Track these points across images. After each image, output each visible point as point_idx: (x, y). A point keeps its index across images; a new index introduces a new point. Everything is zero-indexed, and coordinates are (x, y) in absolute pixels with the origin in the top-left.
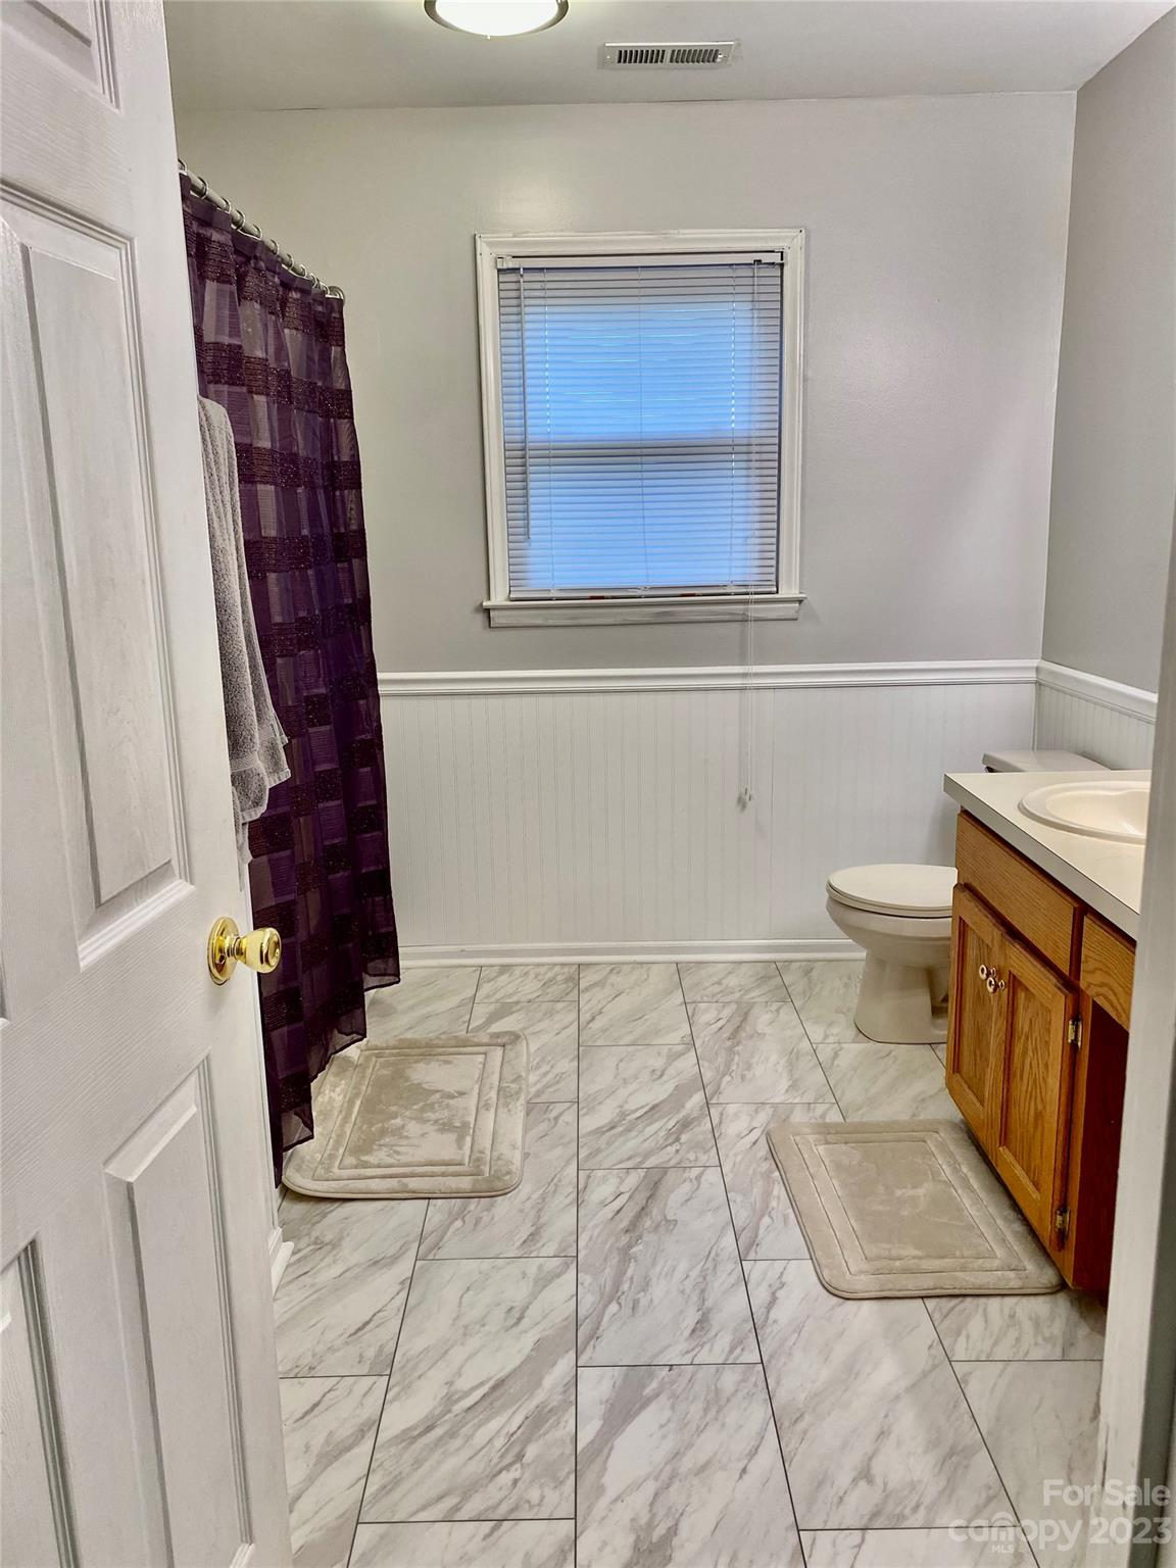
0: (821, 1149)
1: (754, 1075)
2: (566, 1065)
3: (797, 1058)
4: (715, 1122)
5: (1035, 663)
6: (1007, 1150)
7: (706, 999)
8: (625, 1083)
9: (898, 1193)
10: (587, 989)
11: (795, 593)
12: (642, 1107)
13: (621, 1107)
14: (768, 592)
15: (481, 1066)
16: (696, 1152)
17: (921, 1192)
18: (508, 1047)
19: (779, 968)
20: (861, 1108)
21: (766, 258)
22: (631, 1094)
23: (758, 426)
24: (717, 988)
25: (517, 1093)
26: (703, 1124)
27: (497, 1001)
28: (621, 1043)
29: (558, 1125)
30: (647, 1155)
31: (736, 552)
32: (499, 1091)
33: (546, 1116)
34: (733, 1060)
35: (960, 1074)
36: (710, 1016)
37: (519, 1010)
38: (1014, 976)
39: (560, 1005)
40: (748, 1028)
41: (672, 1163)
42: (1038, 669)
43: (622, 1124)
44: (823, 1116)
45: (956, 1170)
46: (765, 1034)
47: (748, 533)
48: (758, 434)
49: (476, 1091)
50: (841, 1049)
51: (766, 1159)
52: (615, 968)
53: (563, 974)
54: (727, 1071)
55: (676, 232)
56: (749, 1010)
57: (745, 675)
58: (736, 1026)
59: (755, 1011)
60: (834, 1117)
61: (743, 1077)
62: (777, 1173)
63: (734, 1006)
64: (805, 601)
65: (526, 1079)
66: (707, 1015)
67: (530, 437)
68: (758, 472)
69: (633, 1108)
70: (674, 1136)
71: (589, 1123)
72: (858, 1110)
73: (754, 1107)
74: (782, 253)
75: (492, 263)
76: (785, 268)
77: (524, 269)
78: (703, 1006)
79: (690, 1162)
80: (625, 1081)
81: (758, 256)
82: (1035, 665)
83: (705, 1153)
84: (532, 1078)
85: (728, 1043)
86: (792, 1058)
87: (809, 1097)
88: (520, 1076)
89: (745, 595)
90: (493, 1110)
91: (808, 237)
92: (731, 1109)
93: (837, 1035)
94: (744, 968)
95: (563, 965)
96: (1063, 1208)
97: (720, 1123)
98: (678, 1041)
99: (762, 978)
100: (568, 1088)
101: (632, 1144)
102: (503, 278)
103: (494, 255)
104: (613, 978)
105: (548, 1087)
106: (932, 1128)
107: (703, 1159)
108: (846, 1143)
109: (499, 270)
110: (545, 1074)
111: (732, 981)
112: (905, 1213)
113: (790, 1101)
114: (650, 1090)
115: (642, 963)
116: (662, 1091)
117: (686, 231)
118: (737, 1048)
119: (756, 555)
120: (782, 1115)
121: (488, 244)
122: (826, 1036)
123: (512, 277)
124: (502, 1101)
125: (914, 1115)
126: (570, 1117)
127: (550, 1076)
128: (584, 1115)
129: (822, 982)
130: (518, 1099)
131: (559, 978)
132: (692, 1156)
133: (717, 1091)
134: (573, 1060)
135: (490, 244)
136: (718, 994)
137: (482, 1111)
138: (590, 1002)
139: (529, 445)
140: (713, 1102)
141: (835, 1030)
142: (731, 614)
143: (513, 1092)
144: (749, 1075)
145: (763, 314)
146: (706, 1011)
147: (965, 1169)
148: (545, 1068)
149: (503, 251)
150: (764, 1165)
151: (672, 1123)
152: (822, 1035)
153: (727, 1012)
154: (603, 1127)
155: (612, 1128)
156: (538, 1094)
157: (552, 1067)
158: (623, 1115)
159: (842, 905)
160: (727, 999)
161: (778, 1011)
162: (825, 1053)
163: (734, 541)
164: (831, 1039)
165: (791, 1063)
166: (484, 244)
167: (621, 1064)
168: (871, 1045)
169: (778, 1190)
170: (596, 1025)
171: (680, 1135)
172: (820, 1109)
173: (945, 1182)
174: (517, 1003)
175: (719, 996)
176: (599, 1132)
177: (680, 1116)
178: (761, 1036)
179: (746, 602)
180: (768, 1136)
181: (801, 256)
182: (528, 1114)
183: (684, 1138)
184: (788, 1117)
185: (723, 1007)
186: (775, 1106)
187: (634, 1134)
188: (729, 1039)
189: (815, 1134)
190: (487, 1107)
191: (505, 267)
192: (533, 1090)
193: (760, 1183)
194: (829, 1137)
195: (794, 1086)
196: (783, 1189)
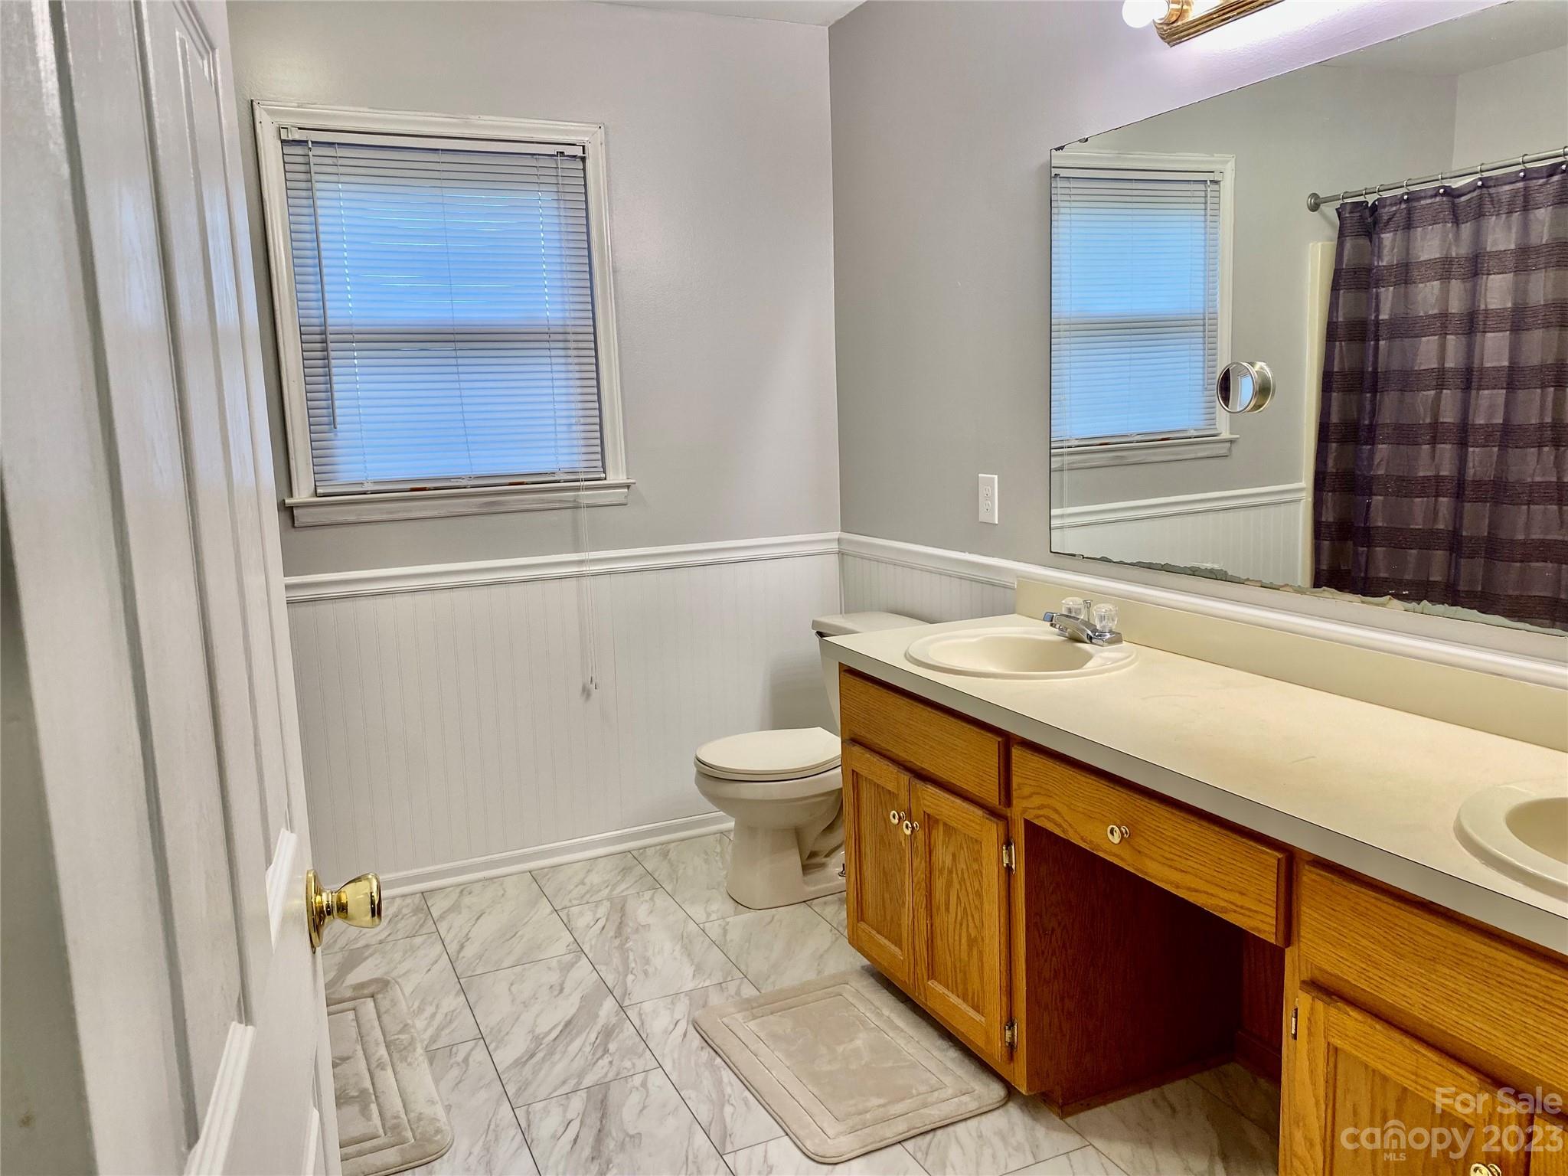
0: (753, 1025)
1: (656, 969)
2: (452, 1002)
3: (690, 942)
4: (637, 1023)
5: (836, 535)
6: (936, 983)
7: (575, 902)
8: (526, 1007)
9: (840, 1049)
10: (442, 917)
11: (622, 479)
12: (554, 1028)
13: (532, 1031)
14: (596, 479)
15: (354, 1024)
16: (630, 1059)
17: (858, 1043)
18: (379, 996)
19: (637, 857)
20: (769, 977)
21: (569, 151)
22: (537, 1016)
23: (573, 315)
24: (582, 889)
25: (410, 1044)
26: (625, 1030)
27: (342, 949)
28: (505, 965)
29: (470, 1068)
30: (581, 1075)
31: (561, 439)
32: (387, 1047)
33: (452, 1061)
34: (628, 957)
35: (864, 921)
36: (588, 918)
37: (371, 955)
38: (929, 815)
39: (418, 940)
40: (631, 924)
41: (611, 1076)
42: (839, 540)
43: (539, 1050)
44: (738, 993)
45: (880, 1015)
46: (649, 925)
47: (573, 421)
48: (573, 323)
49: (360, 1053)
50: (728, 923)
51: (702, 1048)
52: (464, 889)
53: (408, 906)
54: (627, 970)
55: (477, 117)
56: (624, 905)
57: (581, 562)
58: (617, 923)
59: (631, 904)
60: (748, 991)
61: (646, 973)
62: (719, 1060)
63: (607, 904)
64: (633, 486)
65: (414, 1026)
66: (583, 919)
67: (330, 321)
68: (576, 360)
69: (547, 1030)
70: (602, 1047)
71: (505, 1056)
72: (767, 980)
73: (669, 1000)
74: (583, 147)
75: (275, 133)
76: (587, 161)
77: (312, 142)
78: (575, 910)
79: (629, 1070)
80: (525, 1004)
81: (561, 148)
82: (837, 537)
83: (639, 1057)
84: (420, 1023)
85: (617, 942)
86: (686, 944)
87: (718, 977)
88: (406, 1025)
89: (574, 481)
90: (390, 1071)
91: (606, 133)
92: (647, 1007)
93: (718, 910)
94: (602, 863)
95: (404, 896)
96: (1011, 1023)
97: (643, 1024)
98: (563, 950)
99: (623, 869)
100: (465, 1025)
101: (559, 1068)
102: (288, 150)
103: (276, 125)
104: (467, 900)
105: (442, 1029)
106: (841, 980)
107: (640, 1064)
108: (772, 1014)
109: (283, 142)
110: (433, 1016)
111: (595, 878)
112: (853, 1067)
113: (700, 986)
114: (556, 1008)
115: (492, 879)
116: (568, 1007)
117: (485, 117)
118: (628, 945)
119: (582, 442)
120: (699, 999)
121: (267, 111)
122: (709, 915)
123: (299, 150)
124: (396, 1056)
125: (819, 972)
126: (480, 1054)
127: (439, 1017)
128: (496, 1049)
129: (683, 863)
130: (415, 1050)
131: (405, 911)
132: (628, 1064)
133: (626, 993)
134: (457, 994)
135: (270, 113)
136: (586, 894)
137: (378, 1073)
138: (453, 928)
139: (330, 329)
140: (625, 1004)
141: (714, 907)
142: (561, 501)
143: (406, 1044)
144: (651, 970)
145: (569, 205)
146: (581, 914)
147: (886, 1012)
148: (430, 1010)
149: (286, 121)
150: (703, 1054)
151: (593, 1036)
152: (705, 915)
153: (602, 911)
154: (522, 1058)
155: (532, 1056)
156: (434, 1039)
157: (437, 1007)
158: (538, 1040)
159: (711, 777)
160: (596, 898)
161: (652, 899)
162: (714, 930)
163: (559, 429)
164: (714, 917)
165: (686, 949)
166: (264, 113)
167: (513, 989)
168: (752, 914)
169: (727, 1075)
170: (469, 951)
171: (606, 1045)
172: (732, 987)
173: (874, 1028)
174: (367, 946)
175: (588, 896)
176: (520, 1063)
177: (598, 1027)
178: (647, 927)
179: (578, 489)
180: (696, 1025)
181: (602, 151)
182: (431, 1063)
183: (612, 1047)
184: (706, 1002)
185: (596, 906)
186: (687, 993)
187: (557, 1057)
188: (616, 937)
189: (739, 1012)
190: (381, 1066)
191: (290, 138)
192: (427, 1036)
193: (707, 1073)
194: (755, 1011)
195: (698, 970)
196: (730, 1072)
